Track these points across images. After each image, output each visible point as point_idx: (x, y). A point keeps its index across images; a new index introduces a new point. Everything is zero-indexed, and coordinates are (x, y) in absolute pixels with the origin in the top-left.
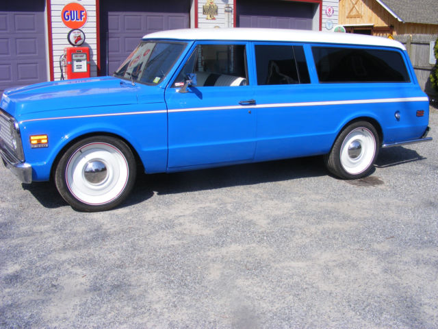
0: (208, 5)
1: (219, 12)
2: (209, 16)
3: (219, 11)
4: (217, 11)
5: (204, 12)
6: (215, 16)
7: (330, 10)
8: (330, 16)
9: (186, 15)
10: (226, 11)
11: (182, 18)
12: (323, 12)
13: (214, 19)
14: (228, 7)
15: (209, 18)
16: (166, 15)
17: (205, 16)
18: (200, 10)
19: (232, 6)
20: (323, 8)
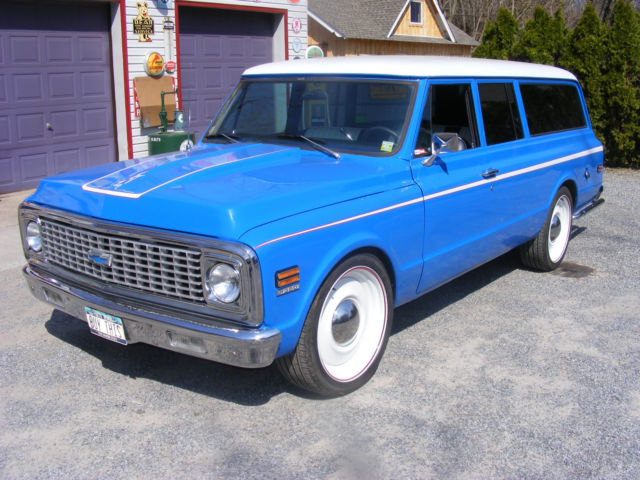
0: (140, 18)
1: (155, 30)
2: (142, 36)
3: (156, 28)
4: (152, 28)
5: (136, 30)
6: (151, 37)
7: (297, 24)
8: (297, 33)
9: (103, 35)
10: (165, 28)
11: (98, 40)
12: (290, 27)
13: (149, 40)
14: (169, 22)
15: (143, 39)
16: (75, 35)
17: (137, 36)
18: (130, 27)
19: (173, 20)
20: (289, 21)
